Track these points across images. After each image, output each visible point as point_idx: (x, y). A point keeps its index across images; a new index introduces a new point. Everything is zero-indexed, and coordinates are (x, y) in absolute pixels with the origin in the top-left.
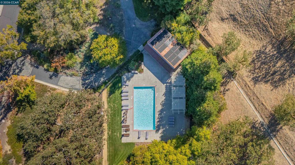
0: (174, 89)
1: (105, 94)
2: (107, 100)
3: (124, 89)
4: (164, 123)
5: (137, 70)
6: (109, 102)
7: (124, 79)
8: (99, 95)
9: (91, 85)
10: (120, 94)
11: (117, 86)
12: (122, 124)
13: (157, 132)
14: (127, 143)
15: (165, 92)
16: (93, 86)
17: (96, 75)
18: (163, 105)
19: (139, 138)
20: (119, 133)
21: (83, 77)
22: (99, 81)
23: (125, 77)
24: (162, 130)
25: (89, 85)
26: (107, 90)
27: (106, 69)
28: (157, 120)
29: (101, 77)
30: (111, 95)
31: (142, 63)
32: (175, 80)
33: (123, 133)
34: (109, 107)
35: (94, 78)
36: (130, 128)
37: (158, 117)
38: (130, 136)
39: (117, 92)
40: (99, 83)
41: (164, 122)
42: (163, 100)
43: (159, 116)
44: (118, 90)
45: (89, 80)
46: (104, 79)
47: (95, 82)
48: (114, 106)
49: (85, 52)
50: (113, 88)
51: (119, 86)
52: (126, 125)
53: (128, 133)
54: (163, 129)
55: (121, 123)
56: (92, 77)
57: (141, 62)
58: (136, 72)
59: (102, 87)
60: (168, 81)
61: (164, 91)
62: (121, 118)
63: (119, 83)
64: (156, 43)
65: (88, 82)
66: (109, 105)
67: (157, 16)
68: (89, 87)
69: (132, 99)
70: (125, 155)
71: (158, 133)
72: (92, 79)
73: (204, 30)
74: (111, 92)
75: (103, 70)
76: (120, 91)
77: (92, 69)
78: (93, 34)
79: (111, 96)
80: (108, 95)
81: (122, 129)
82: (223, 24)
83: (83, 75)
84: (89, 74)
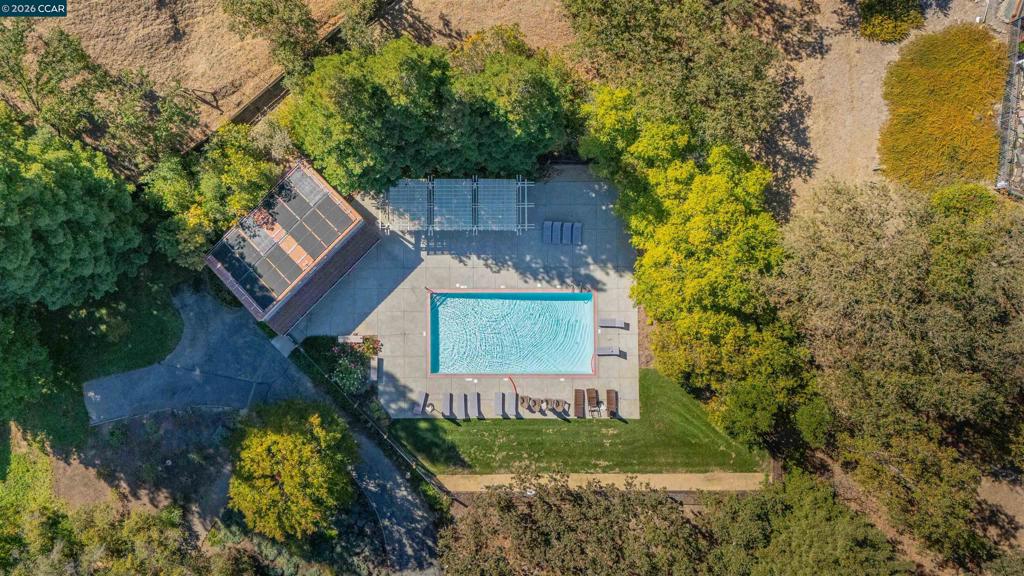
0: (440, 223)
1: (457, 482)
2: (481, 474)
3: (438, 409)
4: (567, 260)
5: (369, 359)
6: (488, 468)
7: (401, 410)
8: (461, 503)
9: (424, 534)
10: (458, 425)
11: (429, 436)
12: (572, 416)
13: (600, 286)
14: (641, 400)
15: (451, 254)
16: (427, 527)
17: (384, 516)
18: (501, 263)
19: (623, 355)
20: (604, 431)
21: (393, 567)
22: (406, 504)
23: (393, 406)
24: (592, 267)
25: (423, 543)
26: (444, 473)
27: (360, 477)
28: (555, 287)
29: (392, 498)
30: (463, 461)
31: (341, 340)
32: (407, 216)
33: (605, 415)
34: (508, 467)
35: (399, 524)
36: (584, 386)
37: (544, 282)
38: (614, 386)
39: (453, 436)
40: (415, 505)
41: (564, 262)
42: (482, 262)
43: (540, 277)
44: (445, 432)
45: (404, 541)
46: (399, 486)
47: (414, 521)
48: (501, 448)
49: (295, 559)
50: (437, 451)
51: (427, 430)
52: (576, 404)
53: (603, 397)
54: (588, 264)
55: (568, 421)
56: (391, 532)
57: (338, 345)
58: (374, 363)
59: (430, 493)
60: (409, 242)
61: (447, 259)
62: (550, 420)
63: (417, 428)
64: (262, 288)
65: (411, 546)
66: (500, 466)
67: (161, 285)
68: (430, 543)
69: (476, 381)
70: (684, 405)
71: (604, 284)
72: (399, 531)
73: (217, 107)
74: (452, 457)
75: (366, 489)
76: (446, 425)
77: (361, 534)
78: (228, 526)
79: (466, 459)
80: (460, 470)
81: (588, 416)
82: (193, 34)
83: (382, 563)
84: (382, 543)
